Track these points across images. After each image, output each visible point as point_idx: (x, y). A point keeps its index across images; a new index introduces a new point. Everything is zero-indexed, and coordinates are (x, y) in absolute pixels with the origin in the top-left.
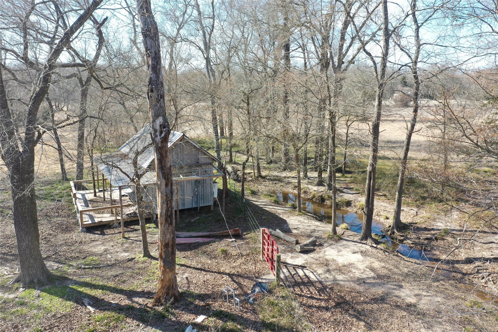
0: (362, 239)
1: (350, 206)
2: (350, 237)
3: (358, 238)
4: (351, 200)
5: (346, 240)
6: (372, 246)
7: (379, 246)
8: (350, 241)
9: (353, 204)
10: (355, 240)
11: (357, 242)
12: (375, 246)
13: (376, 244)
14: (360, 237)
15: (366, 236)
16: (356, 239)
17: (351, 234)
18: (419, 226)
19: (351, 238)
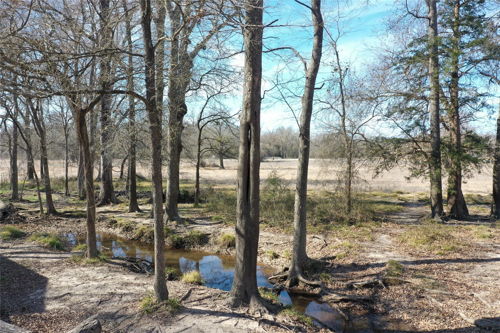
0: (235, 305)
1: (207, 243)
2: (205, 301)
3: (224, 302)
4: (208, 233)
5: (194, 312)
6: (265, 321)
7: (280, 318)
8: (204, 312)
9: (211, 241)
10: (218, 308)
11: (224, 314)
12: (270, 318)
13: (271, 312)
14: (230, 299)
15: (246, 293)
16: (220, 306)
17: (208, 294)
18: (340, 262)
19: (208, 306)
